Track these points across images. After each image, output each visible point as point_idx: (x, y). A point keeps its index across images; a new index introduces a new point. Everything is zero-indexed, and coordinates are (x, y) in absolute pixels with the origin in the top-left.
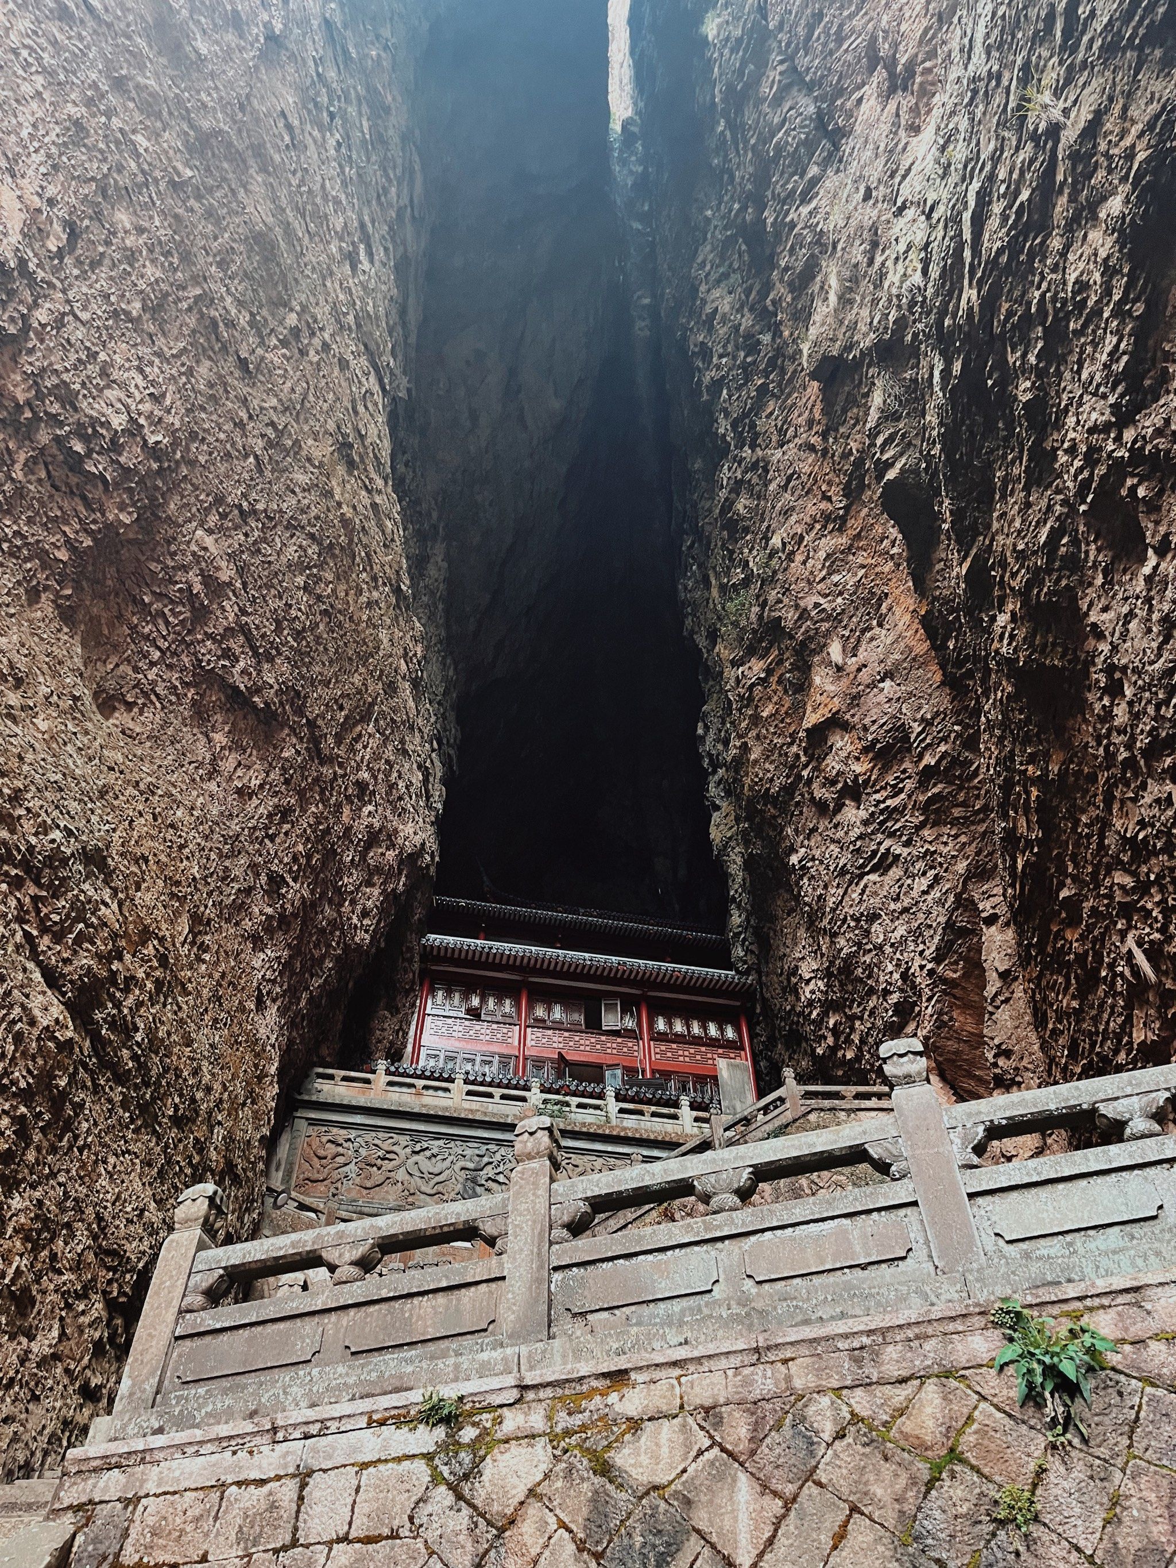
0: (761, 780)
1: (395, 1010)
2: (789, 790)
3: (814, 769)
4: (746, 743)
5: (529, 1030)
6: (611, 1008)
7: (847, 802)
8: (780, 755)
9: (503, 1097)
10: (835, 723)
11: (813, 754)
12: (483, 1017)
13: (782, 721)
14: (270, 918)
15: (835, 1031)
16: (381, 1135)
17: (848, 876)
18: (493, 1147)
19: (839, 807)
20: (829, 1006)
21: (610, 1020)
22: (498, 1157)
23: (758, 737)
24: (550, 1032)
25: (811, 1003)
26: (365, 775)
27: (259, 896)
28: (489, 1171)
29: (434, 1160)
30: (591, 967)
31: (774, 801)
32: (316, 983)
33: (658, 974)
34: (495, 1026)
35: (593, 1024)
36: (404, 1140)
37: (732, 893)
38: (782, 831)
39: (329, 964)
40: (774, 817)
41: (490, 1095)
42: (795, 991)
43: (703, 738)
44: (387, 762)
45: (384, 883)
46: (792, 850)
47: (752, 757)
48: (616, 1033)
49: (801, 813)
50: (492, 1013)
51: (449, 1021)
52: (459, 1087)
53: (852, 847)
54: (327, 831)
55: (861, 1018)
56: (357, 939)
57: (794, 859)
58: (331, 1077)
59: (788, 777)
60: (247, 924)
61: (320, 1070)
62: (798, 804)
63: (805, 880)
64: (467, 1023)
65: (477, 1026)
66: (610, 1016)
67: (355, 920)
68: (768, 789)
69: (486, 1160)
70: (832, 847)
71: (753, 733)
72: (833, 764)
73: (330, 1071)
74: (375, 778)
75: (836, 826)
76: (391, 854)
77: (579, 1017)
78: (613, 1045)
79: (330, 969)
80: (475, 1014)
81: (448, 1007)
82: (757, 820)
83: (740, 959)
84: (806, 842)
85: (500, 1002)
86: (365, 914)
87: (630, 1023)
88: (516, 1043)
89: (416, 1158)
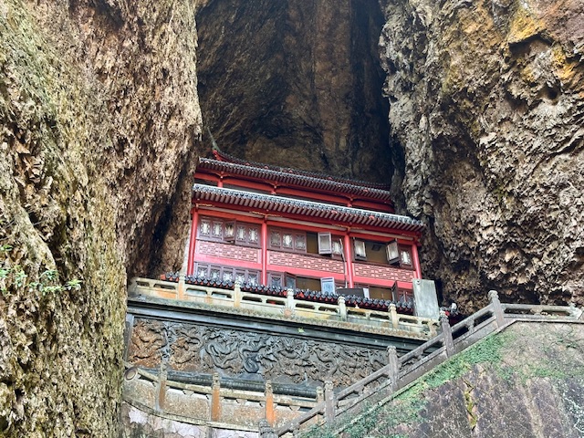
0: (460, 81)
1: (177, 237)
2: (486, 89)
3: (515, 74)
4: (447, 53)
5: (268, 252)
6: (325, 239)
7: (544, 99)
8: (481, 62)
9: (268, 301)
10: (540, 39)
11: (515, 62)
12: (236, 242)
13: (484, 37)
14: (120, 170)
15: (510, 264)
16: (186, 325)
17: (541, 156)
18: (265, 336)
19: (537, 103)
20: (505, 246)
21: (324, 247)
22: (268, 343)
23: (459, 48)
24: (283, 255)
25: (488, 243)
26: (166, 64)
27: (114, 154)
28: (263, 352)
29: (224, 344)
30: (312, 211)
31: (471, 97)
32: (139, 217)
33: (359, 217)
34: (244, 249)
35: (313, 250)
36: (202, 329)
37: (409, 162)
38: (474, 119)
39: (147, 204)
40: (469, 109)
41: (259, 300)
42: (471, 234)
43: (384, 49)
44: (179, 55)
45: (177, 146)
46: (484, 133)
47: (453, 63)
48: (328, 256)
49: (495, 107)
50: (243, 241)
51: (213, 244)
52: (237, 294)
53: (547, 134)
54: (148, 107)
55: (540, 258)
56: (163, 186)
57: (484, 140)
58: (147, 284)
59: (486, 79)
60: (108, 175)
61: (139, 279)
62: (492, 99)
63: (493, 156)
64: (225, 246)
65: (233, 249)
66: (323, 245)
67: (162, 173)
68: (466, 89)
69: (260, 344)
70: (526, 133)
71: (454, 45)
72: (533, 71)
73: (145, 280)
74: (172, 65)
75: (531, 118)
76: (181, 124)
77: (302, 245)
78: (326, 264)
79: (148, 208)
80: (231, 241)
81: (211, 235)
82: (451, 111)
83: (414, 208)
84: (497, 129)
85: (247, 233)
86: (166, 168)
87: (337, 249)
88: (259, 262)
89: (211, 343)
